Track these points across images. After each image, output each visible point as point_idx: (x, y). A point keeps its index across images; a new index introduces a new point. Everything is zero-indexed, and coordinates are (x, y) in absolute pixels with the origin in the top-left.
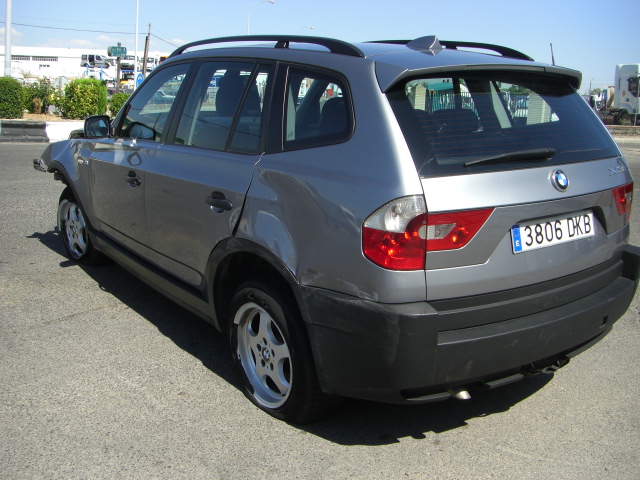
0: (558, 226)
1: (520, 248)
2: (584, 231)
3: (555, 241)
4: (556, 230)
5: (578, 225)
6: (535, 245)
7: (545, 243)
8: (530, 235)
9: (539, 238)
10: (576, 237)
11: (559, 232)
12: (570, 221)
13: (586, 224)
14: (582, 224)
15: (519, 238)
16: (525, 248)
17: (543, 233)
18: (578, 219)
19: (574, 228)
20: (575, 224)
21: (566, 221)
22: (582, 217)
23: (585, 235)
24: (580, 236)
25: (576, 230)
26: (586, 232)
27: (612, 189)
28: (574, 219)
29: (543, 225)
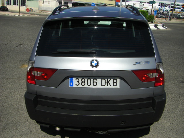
0: (95, 80)
1: (72, 86)
2: (112, 84)
3: (92, 86)
4: (93, 82)
5: (108, 82)
6: (80, 86)
7: (86, 86)
8: (78, 82)
9: (83, 84)
10: (106, 86)
11: (95, 83)
12: (103, 81)
13: (114, 83)
15: (72, 82)
16: (75, 86)
17: (86, 82)
18: (109, 80)
19: (105, 83)
20: (106, 81)
21: (101, 80)
22: (112, 80)
23: (112, 87)
24: (109, 86)
25: (106, 84)
26: (113, 86)
27: (132, 70)
28: (106, 80)
29: (86, 79)
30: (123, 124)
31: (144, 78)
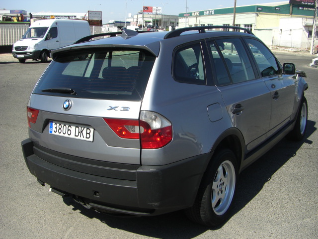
0: (70, 128)
1: (51, 132)
2: (85, 136)
3: (66, 135)
5: (82, 132)
6: (57, 133)
7: (62, 134)
8: (56, 128)
9: (60, 131)
10: (79, 138)
11: (69, 131)
12: (77, 129)
13: (87, 133)
14: (84, 132)
15: (52, 127)
16: (53, 133)
17: (62, 129)
18: (82, 128)
19: (79, 132)
20: (80, 131)
21: (75, 127)
22: (86, 129)
23: (85, 139)
24: (82, 138)
25: (80, 134)
26: (87, 138)
27: (103, 118)
28: (80, 128)
29: (62, 125)
30: (97, 196)
31: (124, 133)
